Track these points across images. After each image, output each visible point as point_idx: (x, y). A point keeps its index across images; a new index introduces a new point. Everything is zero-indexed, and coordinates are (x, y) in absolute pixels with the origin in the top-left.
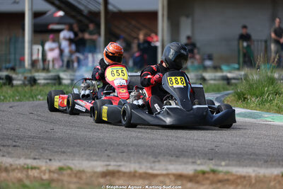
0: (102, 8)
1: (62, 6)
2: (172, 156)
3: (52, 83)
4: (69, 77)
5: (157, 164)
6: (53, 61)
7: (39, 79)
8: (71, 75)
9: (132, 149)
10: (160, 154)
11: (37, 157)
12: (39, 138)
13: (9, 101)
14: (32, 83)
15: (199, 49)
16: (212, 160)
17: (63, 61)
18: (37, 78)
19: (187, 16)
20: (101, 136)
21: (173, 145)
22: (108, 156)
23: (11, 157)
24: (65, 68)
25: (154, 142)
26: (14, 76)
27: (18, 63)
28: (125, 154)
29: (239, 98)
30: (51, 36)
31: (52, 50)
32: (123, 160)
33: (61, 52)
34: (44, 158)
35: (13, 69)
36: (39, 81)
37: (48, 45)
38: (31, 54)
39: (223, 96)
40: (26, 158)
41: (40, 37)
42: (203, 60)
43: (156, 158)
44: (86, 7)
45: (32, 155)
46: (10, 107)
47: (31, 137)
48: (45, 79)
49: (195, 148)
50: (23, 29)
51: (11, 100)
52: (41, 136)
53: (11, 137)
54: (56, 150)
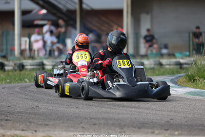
0: (77, 7)
1: (46, 5)
2: (135, 128)
3: (37, 69)
4: (51, 63)
6: (38, 51)
7: (26, 65)
8: (52, 62)
9: (102, 122)
10: (125, 125)
11: (25, 129)
12: (27, 113)
13: (2, 83)
14: (21, 68)
16: (168, 130)
17: (46, 50)
18: (25, 64)
19: (147, 13)
20: (77, 111)
21: (136, 119)
22: (83, 127)
23: (4, 129)
24: (47, 56)
25: (120, 116)
26: (6, 63)
27: (9, 52)
28: (97, 126)
29: (190, 80)
30: (37, 30)
31: (37, 41)
32: (95, 131)
33: (45, 43)
34: (31, 130)
35: (4, 57)
36: (26, 67)
37: (34, 37)
38: (20, 45)
39: (177, 78)
40: (16, 130)
41: (28, 31)
42: (160, 48)
43: (122, 129)
44: (65, 6)
45: (21, 127)
46: (3, 88)
47: (20, 112)
48: (31, 65)
49: (154, 121)
50: (14, 24)
51: (4, 82)
52: (28, 111)
53: (3, 113)
54: (40, 123)
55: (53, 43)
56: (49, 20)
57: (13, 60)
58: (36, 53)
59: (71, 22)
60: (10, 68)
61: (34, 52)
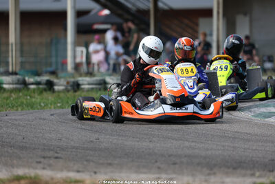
0: (151, 6)
1: (108, 4)
2: (228, 167)
3: (96, 88)
4: (116, 82)
5: (212, 177)
6: (98, 65)
7: (83, 84)
8: (118, 79)
9: (184, 160)
10: (215, 165)
11: (80, 169)
12: (84, 149)
13: (50, 108)
14: (75, 87)
15: (257, 50)
16: (272, 171)
17: (109, 64)
18: (81, 82)
19: (245, 14)
20: (151, 145)
21: (229, 156)
22: (159, 168)
23: (53, 170)
24: (111, 71)
25: (209, 153)
26: (55, 81)
27: (60, 66)
28: (177, 166)
30: (96, 37)
31: (97, 52)
32: (174, 173)
33: (107, 54)
34: (88, 171)
35: (53, 73)
36: (83, 87)
37: (93, 47)
38: (74, 57)
40: (69, 171)
41: (84, 38)
42: (264, 61)
43: (211, 169)
44: (134, 5)
45: (76, 168)
46: (52, 115)
47: (74, 147)
48: (89, 84)
49: (254, 159)
50: (65, 29)
51: (52, 107)
52: (85, 146)
53: (52, 148)
54: (101, 161)
55: (118, 55)
56: (112, 24)
57: (64, 77)
58: (96, 67)
59: (143, 26)
60: (61, 88)
61: (93, 67)
